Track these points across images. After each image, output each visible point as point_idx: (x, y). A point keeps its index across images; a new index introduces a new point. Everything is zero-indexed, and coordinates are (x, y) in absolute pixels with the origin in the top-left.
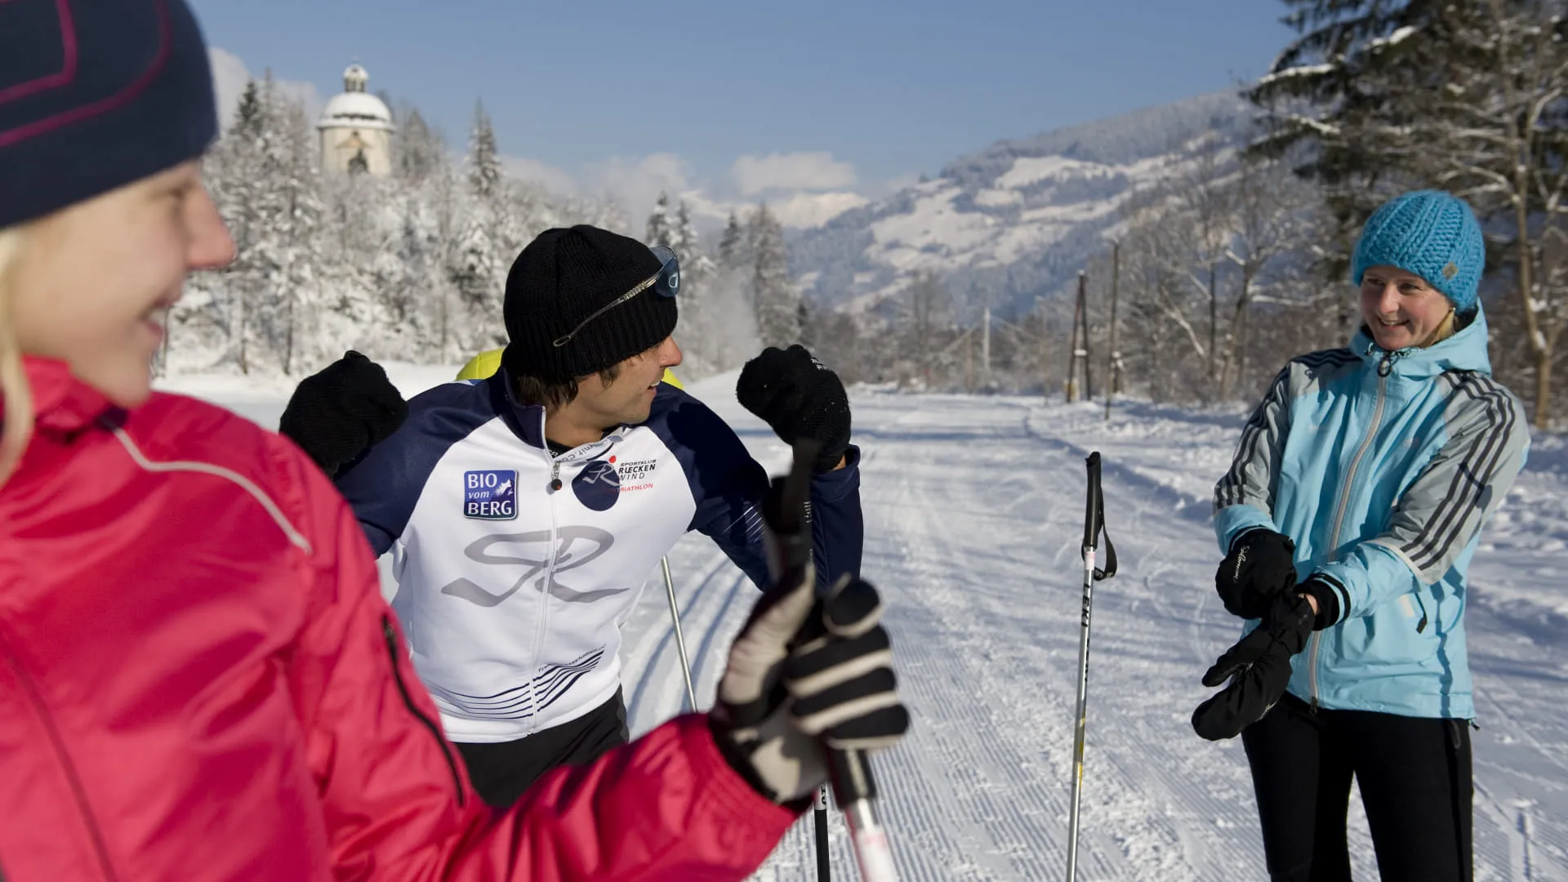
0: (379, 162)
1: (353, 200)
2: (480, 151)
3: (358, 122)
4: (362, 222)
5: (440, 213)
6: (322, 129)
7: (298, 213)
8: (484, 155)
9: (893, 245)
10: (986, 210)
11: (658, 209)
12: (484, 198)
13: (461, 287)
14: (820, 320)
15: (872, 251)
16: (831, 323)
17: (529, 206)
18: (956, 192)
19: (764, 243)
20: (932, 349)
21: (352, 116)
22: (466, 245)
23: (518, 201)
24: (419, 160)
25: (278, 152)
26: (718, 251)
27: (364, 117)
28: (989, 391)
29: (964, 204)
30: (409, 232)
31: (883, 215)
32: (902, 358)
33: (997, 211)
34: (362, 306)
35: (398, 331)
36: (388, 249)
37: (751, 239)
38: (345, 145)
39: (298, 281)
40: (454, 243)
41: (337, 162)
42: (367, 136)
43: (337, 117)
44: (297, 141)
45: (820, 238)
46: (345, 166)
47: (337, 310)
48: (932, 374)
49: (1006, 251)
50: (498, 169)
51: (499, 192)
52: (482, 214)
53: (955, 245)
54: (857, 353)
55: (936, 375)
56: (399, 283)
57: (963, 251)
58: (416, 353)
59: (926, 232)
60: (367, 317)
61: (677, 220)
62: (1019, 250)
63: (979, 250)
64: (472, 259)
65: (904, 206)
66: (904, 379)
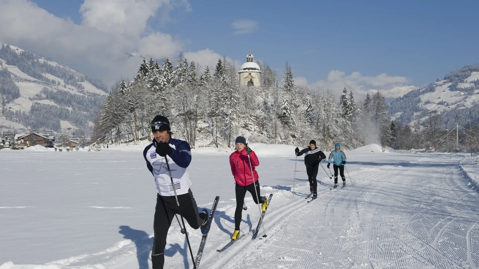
0: (257, 82)
1: (249, 94)
2: (287, 77)
3: (250, 71)
4: (252, 101)
5: (275, 97)
6: (240, 73)
7: (232, 99)
8: (288, 78)
9: (428, 102)
10: (461, 90)
11: (344, 94)
12: (288, 92)
13: (281, 120)
14: (399, 128)
15: (420, 105)
16: (403, 129)
17: (303, 94)
18: (450, 84)
19: (378, 104)
20: (437, 137)
21: (249, 69)
22: (283, 106)
23: (299, 93)
24: (269, 81)
25: (227, 81)
26: (363, 107)
27: (252, 69)
28: (457, 151)
29: (453, 88)
30: (265, 103)
31: (424, 92)
32: (427, 140)
33: (465, 90)
34: (251, 126)
35: (262, 134)
36: (259, 109)
37: (374, 102)
38: (247, 77)
39: (233, 119)
40: (279, 106)
41: (244, 83)
42: (253, 74)
43: (245, 69)
44: (232, 77)
45: (402, 101)
46: (247, 84)
47: (244, 127)
48: (437, 146)
49: (469, 104)
50: (293, 83)
51: (293, 90)
52: (287, 97)
53: (450, 103)
54: (411, 139)
55: (439, 146)
56: (262, 119)
57: (453, 104)
58: (267, 140)
59: (439, 98)
60: (253, 130)
61: (350, 97)
62: (474, 103)
63: (459, 103)
64: (284, 111)
65: (432, 90)
66: (427, 147)
